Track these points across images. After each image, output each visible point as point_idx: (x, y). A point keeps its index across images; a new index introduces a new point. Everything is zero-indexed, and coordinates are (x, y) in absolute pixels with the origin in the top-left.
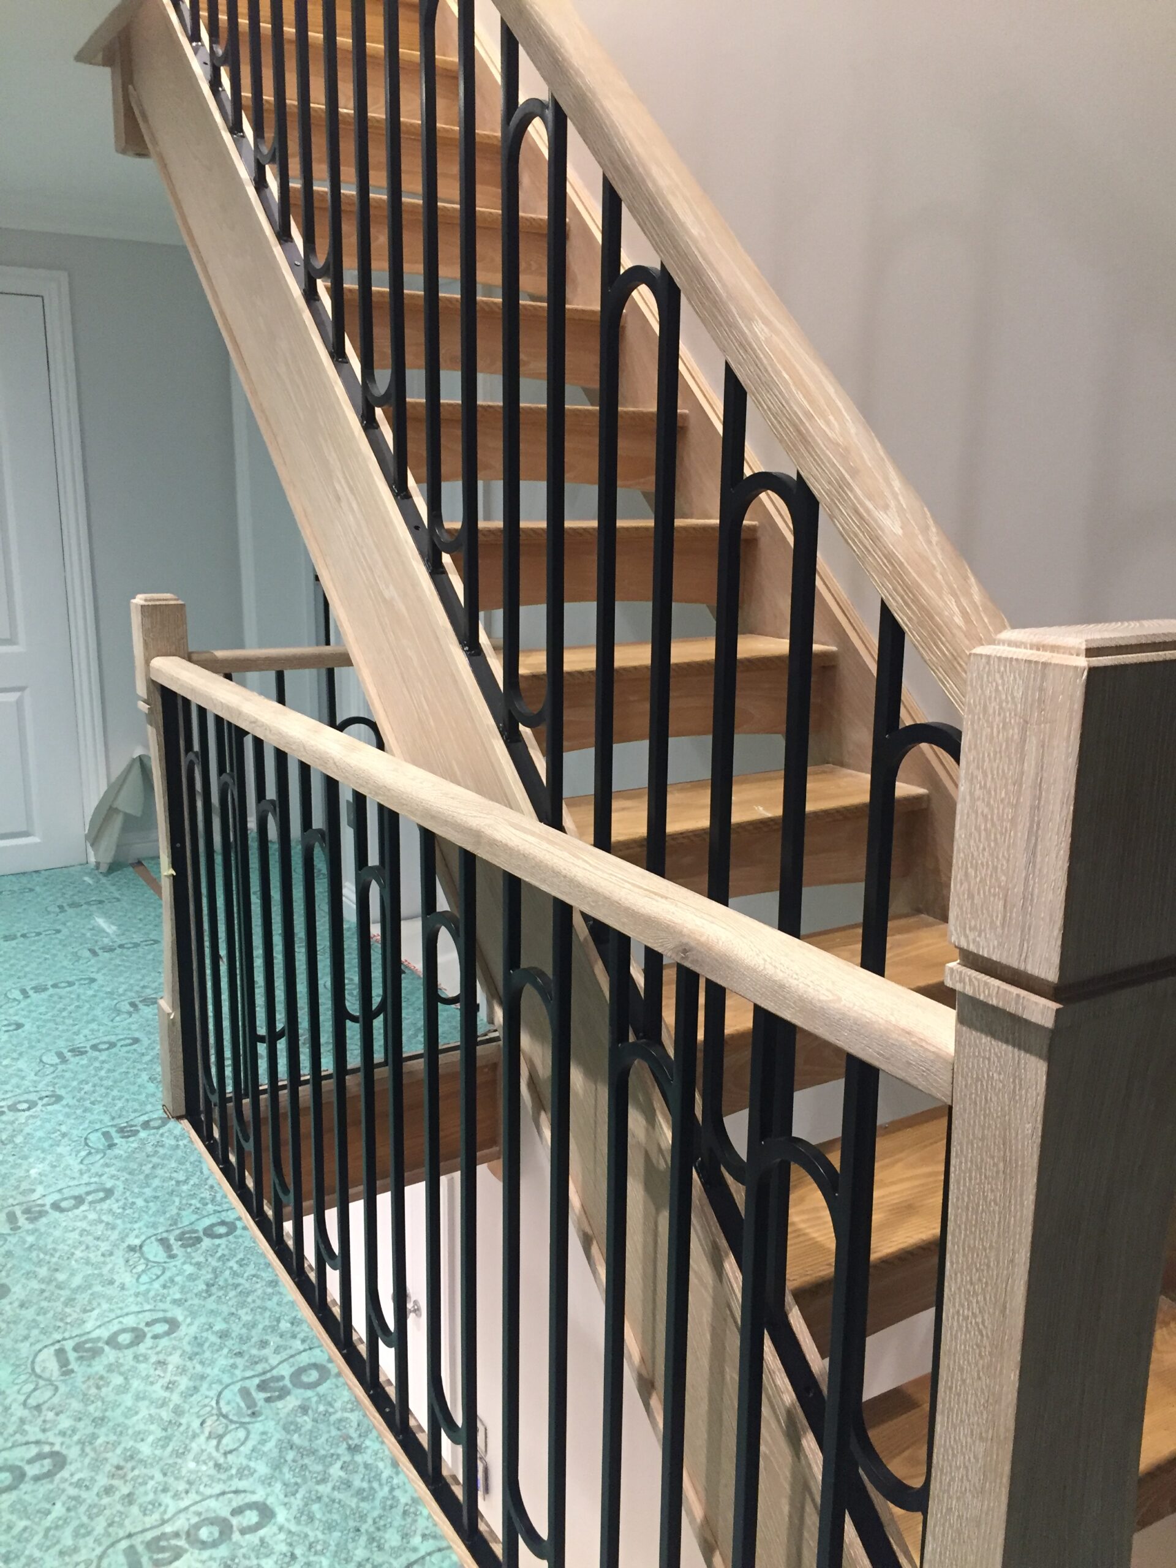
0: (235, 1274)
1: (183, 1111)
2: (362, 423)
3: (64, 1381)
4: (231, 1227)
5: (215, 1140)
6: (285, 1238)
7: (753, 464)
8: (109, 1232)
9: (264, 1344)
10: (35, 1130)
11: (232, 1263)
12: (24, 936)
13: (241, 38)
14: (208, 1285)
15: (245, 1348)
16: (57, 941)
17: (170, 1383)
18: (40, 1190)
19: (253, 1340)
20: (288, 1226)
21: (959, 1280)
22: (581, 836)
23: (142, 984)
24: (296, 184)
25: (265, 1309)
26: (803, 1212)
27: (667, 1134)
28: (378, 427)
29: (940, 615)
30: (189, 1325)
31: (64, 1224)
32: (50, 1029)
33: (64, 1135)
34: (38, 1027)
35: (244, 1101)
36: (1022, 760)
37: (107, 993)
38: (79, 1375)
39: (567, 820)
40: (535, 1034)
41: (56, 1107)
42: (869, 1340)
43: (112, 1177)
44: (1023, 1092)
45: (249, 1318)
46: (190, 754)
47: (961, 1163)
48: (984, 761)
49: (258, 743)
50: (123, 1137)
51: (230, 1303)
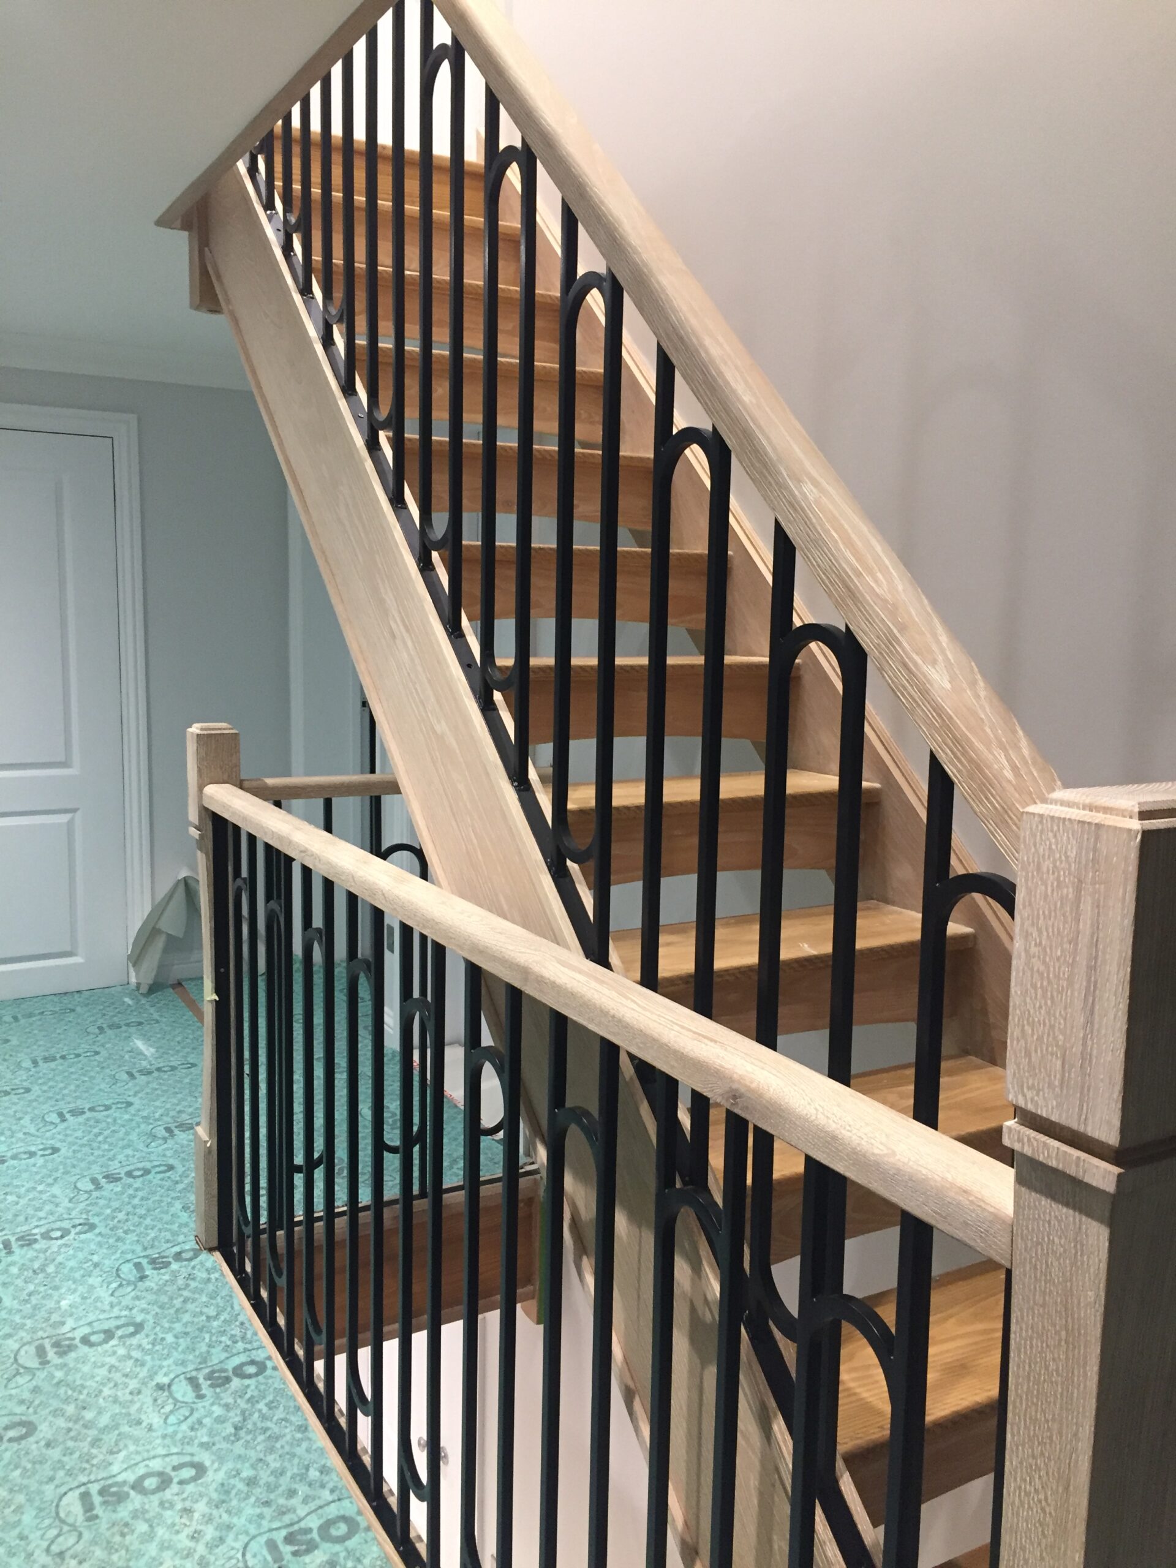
0: (264, 1417)
1: (215, 1243)
2: (418, 565)
3: (89, 1528)
4: (261, 1367)
5: (246, 1273)
6: (316, 1380)
7: (802, 615)
8: (138, 1369)
9: (292, 1493)
10: (68, 1260)
11: (261, 1406)
12: (63, 1057)
13: (313, 205)
14: (236, 1428)
15: (272, 1496)
16: (95, 1063)
17: (195, 1532)
18: (70, 1323)
19: (281, 1489)
20: (319, 1366)
21: (1020, 1455)
22: (626, 973)
23: (178, 1108)
24: (361, 341)
25: (294, 1455)
26: (855, 1369)
27: (714, 1287)
28: (433, 569)
29: (989, 768)
30: (216, 1471)
31: (93, 1359)
32: (85, 1154)
33: (96, 1265)
34: (74, 1151)
35: (278, 1233)
36: (1077, 920)
37: (142, 1117)
38: (104, 1520)
39: (614, 958)
40: (579, 1176)
41: (89, 1235)
42: (924, 1507)
43: (142, 1310)
44: (1085, 1258)
45: (278, 1465)
46: (238, 880)
47: (1021, 1329)
48: (1038, 918)
49: (307, 872)
50: (155, 1269)
51: (258, 1448)
